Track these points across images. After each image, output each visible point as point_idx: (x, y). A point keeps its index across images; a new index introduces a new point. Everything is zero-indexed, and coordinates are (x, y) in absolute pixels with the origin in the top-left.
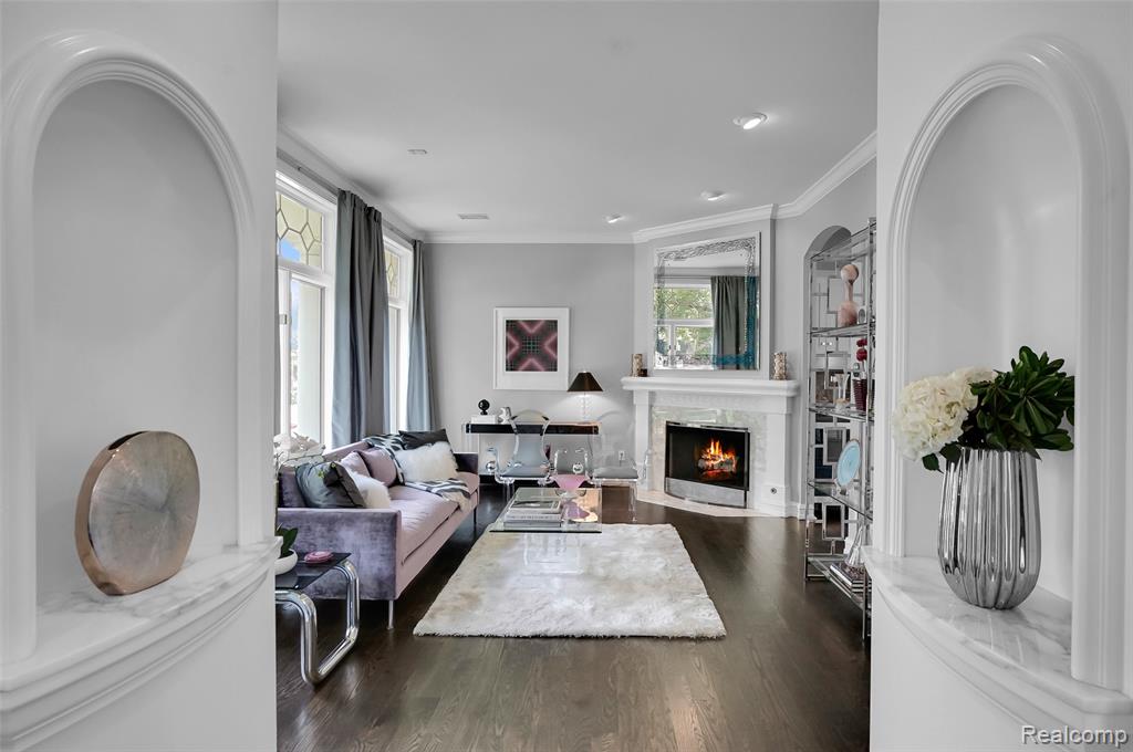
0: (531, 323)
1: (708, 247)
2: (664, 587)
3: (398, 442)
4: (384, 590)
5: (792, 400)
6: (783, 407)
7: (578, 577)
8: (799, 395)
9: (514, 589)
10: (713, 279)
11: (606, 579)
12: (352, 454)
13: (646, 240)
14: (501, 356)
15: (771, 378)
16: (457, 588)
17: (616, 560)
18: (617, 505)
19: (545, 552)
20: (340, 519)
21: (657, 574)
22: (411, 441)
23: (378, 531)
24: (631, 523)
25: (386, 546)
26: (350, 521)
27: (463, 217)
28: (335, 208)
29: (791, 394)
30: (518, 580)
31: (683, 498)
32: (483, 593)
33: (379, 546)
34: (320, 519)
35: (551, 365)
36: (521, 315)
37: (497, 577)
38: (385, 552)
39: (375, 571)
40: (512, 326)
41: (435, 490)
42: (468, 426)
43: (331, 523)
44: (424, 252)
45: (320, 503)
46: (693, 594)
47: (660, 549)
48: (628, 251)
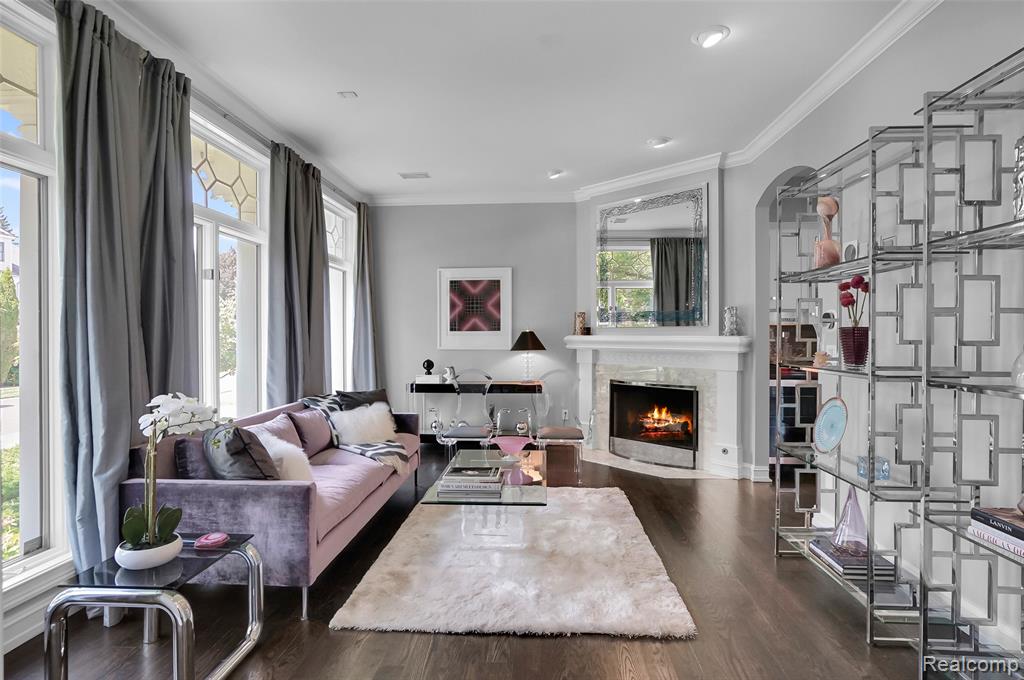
0: (474, 283)
1: (652, 201)
2: (618, 566)
3: (335, 402)
4: (295, 576)
5: (744, 357)
6: (734, 364)
7: (521, 551)
8: (752, 351)
9: (450, 566)
10: (652, 241)
11: (552, 555)
12: (282, 415)
13: (588, 198)
14: (445, 316)
15: (721, 334)
16: (386, 565)
17: (561, 531)
18: (562, 466)
19: (484, 524)
20: (246, 492)
21: (609, 549)
22: (348, 401)
23: (287, 507)
24: (577, 486)
25: (298, 524)
26: (257, 495)
27: (405, 176)
28: (268, 161)
29: (743, 350)
30: (455, 555)
31: (628, 458)
32: (415, 573)
33: (290, 525)
34: (222, 493)
35: (495, 325)
36: (464, 275)
37: (430, 551)
38: (297, 531)
39: (285, 553)
40: (456, 287)
41: (369, 454)
42: (412, 385)
43: (235, 497)
44: (369, 216)
45: (225, 474)
46: (653, 575)
47: (609, 516)
48: (570, 211)
